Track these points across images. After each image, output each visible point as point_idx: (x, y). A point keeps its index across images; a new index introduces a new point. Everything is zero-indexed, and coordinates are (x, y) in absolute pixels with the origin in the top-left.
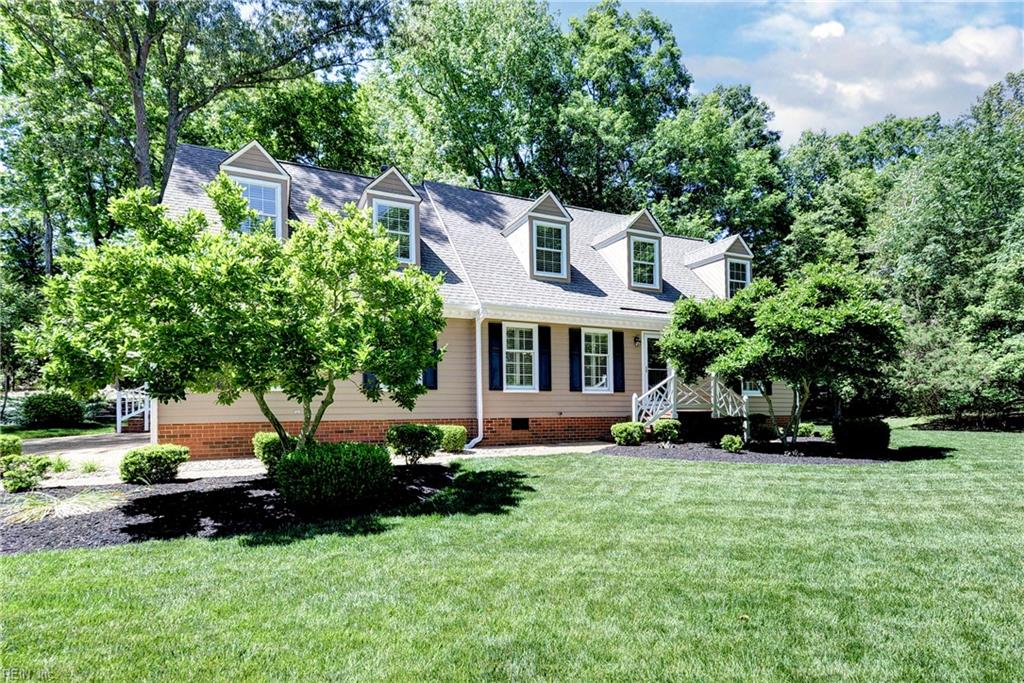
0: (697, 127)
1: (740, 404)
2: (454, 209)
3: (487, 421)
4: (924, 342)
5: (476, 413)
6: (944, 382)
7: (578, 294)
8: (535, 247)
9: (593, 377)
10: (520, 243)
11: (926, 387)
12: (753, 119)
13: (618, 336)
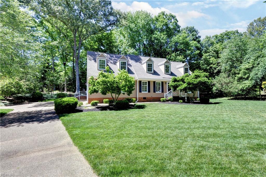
0: (181, 38)
1: (185, 95)
2: (133, 60)
3: (139, 98)
4: (228, 82)
5: (137, 96)
6: (231, 90)
7: (155, 75)
8: (147, 67)
9: (158, 90)
10: (145, 66)
11: (228, 91)
12: (194, 34)
13: (162, 83)
